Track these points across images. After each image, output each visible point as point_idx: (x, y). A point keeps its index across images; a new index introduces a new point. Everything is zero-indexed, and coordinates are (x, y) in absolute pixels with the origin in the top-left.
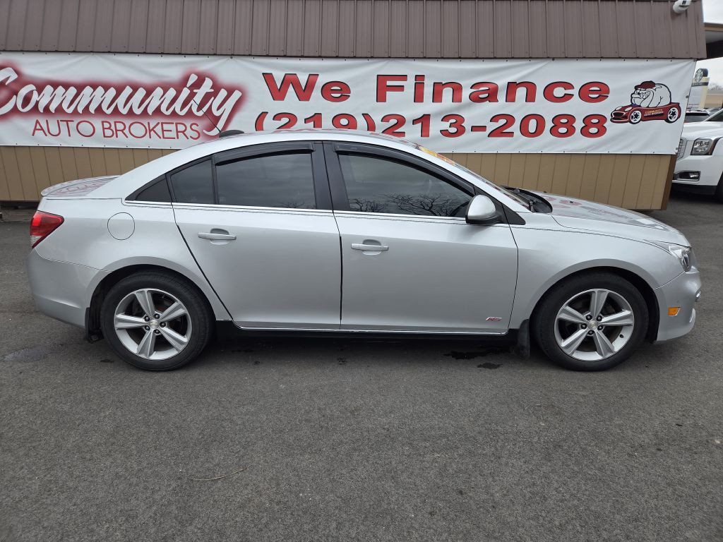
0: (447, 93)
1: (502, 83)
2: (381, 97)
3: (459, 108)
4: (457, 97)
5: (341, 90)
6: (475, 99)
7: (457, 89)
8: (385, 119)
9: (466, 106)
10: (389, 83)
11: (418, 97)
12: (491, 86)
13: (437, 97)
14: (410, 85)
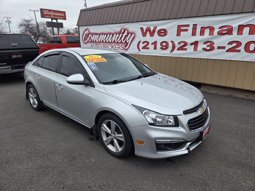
0: (207, 31)
1: (235, 25)
2: (178, 34)
3: (212, 38)
4: (211, 33)
5: (164, 32)
6: (220, 34)
7: (212, 29)
8: (179, 43)
9: (215, 37)
10: (182, 28)
11: (194, 34)
12: (229, 28)
13: (202, 33)
14: (190, 29)
